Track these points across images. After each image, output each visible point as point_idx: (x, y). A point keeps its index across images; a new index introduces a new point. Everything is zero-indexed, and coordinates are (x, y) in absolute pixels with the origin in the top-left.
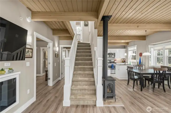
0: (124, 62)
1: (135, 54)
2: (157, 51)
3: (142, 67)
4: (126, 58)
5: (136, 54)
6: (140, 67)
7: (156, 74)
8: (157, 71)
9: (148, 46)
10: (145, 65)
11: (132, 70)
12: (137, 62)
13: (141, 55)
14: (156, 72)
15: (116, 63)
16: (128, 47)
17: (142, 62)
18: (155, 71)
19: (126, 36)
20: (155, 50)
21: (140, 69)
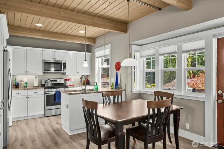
0: (88, 83)
1: (108, 64)
2: (145, 59)
3: (120, 96)
4: (91, 73)
5: (109, 66)
6: (117, 96)
7: (151, 117)
8: (154, 110)
9: (131, 46)
10: (125, 90)
11: (94, 112)
12: (111, 82)
13: (118, 66)
14: (151, 113)
15: (67, 87)
16: (95, 49)
17: (121, 85)
18: (151, 110)
19: (85, 13)
20: (142, 57)
21: (116, 101)
